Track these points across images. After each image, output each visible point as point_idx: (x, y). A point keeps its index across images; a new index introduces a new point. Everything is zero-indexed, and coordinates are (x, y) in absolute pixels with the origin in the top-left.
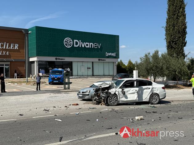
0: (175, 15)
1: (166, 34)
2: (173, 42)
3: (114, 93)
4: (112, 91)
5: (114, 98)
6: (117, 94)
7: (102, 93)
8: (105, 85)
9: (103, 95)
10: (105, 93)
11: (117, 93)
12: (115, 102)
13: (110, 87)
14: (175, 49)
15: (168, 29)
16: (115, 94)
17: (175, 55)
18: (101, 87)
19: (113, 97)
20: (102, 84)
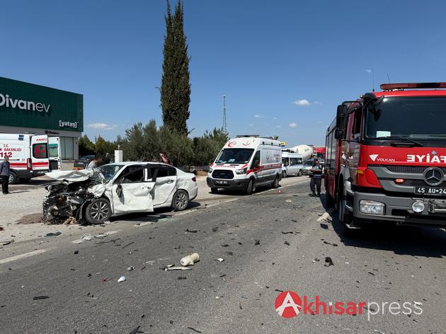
0: (174, 71)
1: (163, 99)
2: (173, 111)
3: (101, 194)
4: (97, 190)
5: (102, 206)
6: (109, 197)
7: (70, 195)
8: (78, 177)
9: (73, 201)
10: (77, 195)
11: (107, 194)
12: (104, 215)
13: (90, 182)
14: (175, 121)
15: (166, 91)
16: (103, 196)
17: (175, 130)
18: (68, 181)
19: (99, 204)
20: (68, 176)
